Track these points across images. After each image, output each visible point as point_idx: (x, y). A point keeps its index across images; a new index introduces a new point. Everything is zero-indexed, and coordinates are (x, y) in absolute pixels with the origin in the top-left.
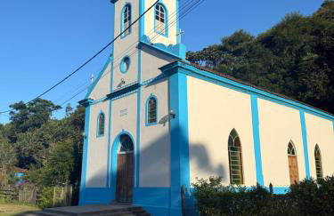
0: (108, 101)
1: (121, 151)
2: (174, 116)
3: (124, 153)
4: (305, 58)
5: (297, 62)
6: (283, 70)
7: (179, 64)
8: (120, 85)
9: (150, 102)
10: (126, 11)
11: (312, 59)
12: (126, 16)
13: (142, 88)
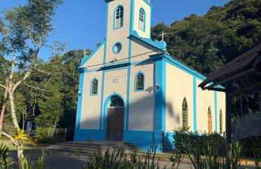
0: (102, 72)
1: (111, 105)
2: (158, 87)
3: (113, 107)
4: (210, 50)
5: (204, 52)
6: (194, 57)
7: (165, 55)
8: (112, 62)
9: (138, 76)
10: (118, 10)
11: (214, 51)
12: (118, 14)
13: (132, 66)
